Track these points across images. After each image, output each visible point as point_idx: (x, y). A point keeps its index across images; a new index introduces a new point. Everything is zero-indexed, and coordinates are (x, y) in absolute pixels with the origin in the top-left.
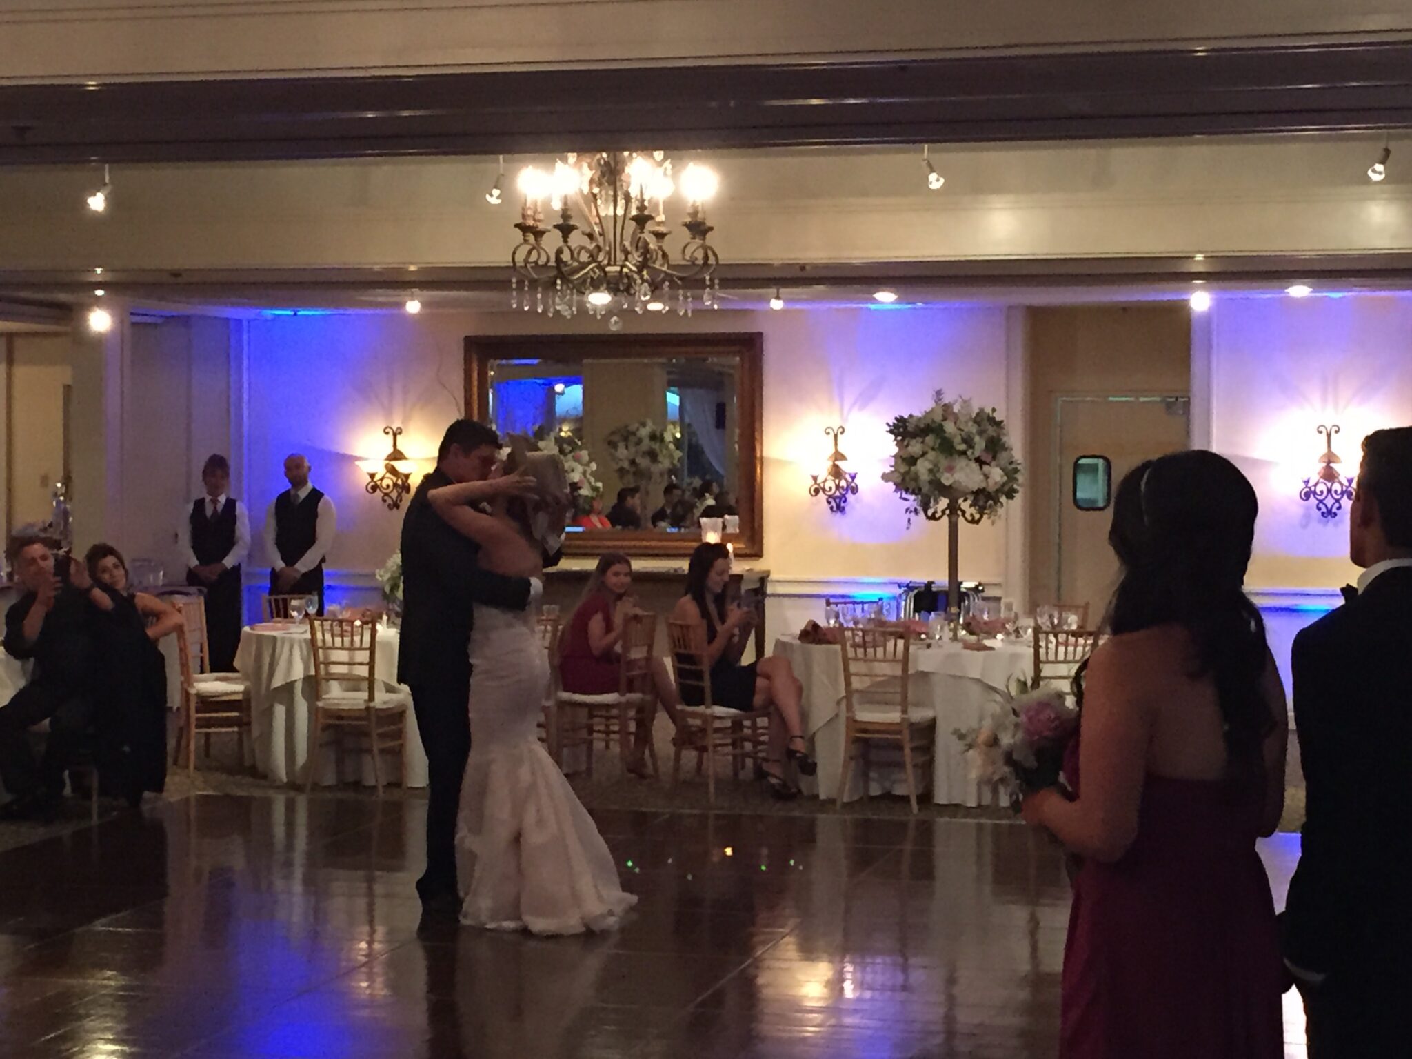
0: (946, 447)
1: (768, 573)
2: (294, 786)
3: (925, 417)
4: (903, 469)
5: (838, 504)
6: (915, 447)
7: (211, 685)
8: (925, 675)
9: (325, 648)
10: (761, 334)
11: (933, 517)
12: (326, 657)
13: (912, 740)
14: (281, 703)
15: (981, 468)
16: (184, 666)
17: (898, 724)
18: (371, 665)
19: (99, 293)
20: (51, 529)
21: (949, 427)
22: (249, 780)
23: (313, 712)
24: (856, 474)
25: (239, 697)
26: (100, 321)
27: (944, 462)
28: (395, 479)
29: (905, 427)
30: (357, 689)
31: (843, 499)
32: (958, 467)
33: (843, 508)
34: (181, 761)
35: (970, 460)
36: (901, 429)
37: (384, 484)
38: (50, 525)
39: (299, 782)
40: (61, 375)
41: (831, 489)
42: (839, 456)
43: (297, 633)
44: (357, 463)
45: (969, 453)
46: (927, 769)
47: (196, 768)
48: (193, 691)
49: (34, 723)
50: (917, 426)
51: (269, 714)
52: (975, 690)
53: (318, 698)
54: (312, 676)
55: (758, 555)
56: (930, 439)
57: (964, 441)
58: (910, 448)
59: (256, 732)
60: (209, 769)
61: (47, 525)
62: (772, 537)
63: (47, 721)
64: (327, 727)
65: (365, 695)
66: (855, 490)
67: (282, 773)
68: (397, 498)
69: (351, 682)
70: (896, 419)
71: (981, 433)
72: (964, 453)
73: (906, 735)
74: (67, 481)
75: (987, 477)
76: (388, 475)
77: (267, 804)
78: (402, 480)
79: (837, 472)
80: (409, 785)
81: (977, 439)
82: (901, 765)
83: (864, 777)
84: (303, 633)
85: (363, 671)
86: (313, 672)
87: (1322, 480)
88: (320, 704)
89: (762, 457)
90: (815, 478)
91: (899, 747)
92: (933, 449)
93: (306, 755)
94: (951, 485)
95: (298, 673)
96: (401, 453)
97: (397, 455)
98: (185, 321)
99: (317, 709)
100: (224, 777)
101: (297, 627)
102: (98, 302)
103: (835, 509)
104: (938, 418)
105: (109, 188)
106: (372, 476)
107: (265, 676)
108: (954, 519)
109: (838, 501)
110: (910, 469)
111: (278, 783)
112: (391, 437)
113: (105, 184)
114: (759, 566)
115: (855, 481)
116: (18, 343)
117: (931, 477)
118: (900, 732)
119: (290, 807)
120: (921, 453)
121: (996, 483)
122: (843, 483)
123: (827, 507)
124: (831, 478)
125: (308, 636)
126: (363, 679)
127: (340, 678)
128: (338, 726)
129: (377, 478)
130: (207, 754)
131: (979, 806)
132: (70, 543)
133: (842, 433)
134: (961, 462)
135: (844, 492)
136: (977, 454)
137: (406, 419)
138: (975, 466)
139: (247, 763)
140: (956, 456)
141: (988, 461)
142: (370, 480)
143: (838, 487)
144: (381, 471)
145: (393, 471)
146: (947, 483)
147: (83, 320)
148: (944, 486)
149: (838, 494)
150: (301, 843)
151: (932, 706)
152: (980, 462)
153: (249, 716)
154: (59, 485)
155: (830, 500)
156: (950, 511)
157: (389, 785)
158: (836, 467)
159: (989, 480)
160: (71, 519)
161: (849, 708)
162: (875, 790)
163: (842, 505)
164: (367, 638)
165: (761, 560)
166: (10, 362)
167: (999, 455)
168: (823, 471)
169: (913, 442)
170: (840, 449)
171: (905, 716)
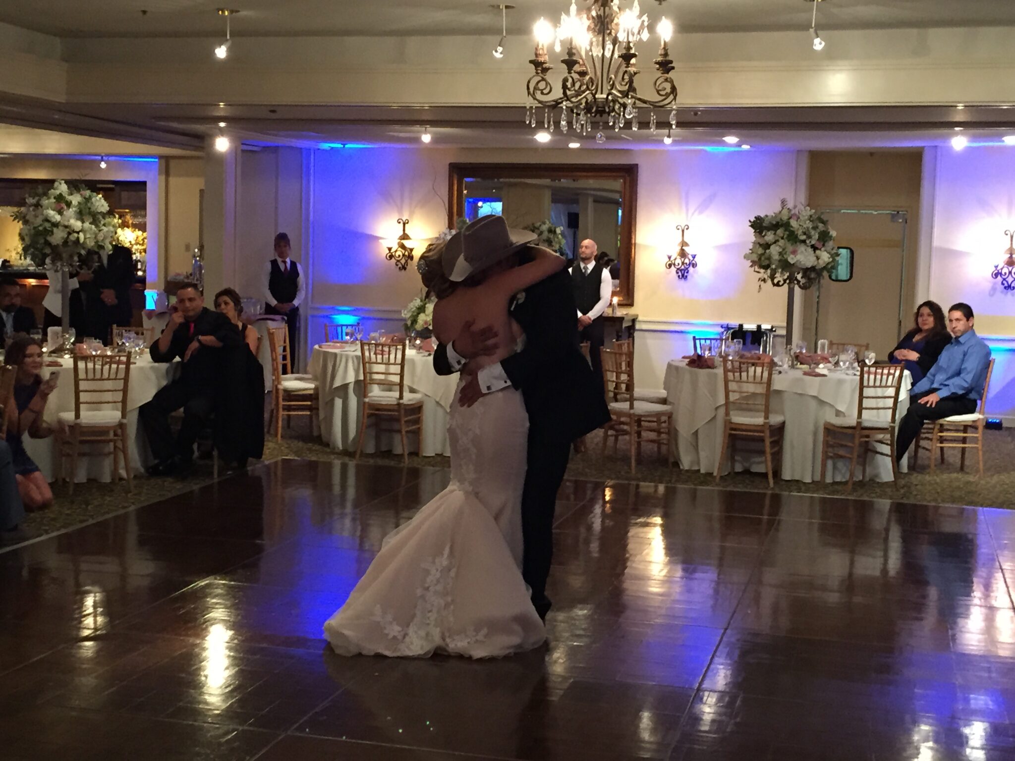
0: (792, 237)
1: (637, 316)
2: (347, 453)
3: (776, 216)
4: (760, 251)
5: (683, 274)
6: (770, 237)
7: (291, 383)
8: (779, 392)
9: (370, 363)
10: (637, 165)
11: (778, 285)
12: (370, 368)
13: (771, 436)
14: (340, 397)
15: (815, 252)
16: (275, 370)
17: (762, 425)
18: (402, 375)
19: (222, 124)
20: (191, 277)
21: (793, 223)
22: (316, 447)
23: (361, 405)
24: (695, 255)
25: (311, 392)
26: (222, 144)
27: (790, 248)
28: (403, 251)
29: (761, 223)
30: (390, 390)
31: (686, 271)
32: (799, 251)
33: (686, 277)
34: (272, 431)
35: (808, 246)
36: (758, 225)
37: (397, 255)
38: (191, 275)
39: (351, 450)
40: (198, 183)
41: (679, 264)
42: (684, 244)
43: (350, 351)
44: (381, 241)
45: (808, 242)
46: (777, 457)
47: (282, 437)
48: (280, 387)
49: (175, 410)
50: (770, 223)
51: (331, 404)
52: (813, 404)
53: (365, 396)
54: (361, 380)
55: (631, 304)
56: (780, 232)
57: (805, 234)
58: (766, 238)
59: (322, 415)
60: (291, 437)
61: (189, 274)
62: (639, 295)
63: (182, 410)
64: (370, 416)
65: (397, 394)
66: (694, 265)
67: (339, 444)
68: (405, 263)
69: (387, 386)
70: (755, 217)
71: (815, 228)
72: (804, 242)
73: (768, 433)
74: (201, 248)
75: (818, 258)
76: (400, 249)
77: (329, 466)
78: (408, 253)
79: (683, 254)
80: (424, 455)
81: (813, 232)
82: (762, 452)
83: (733, 460)
84: (354, 351)
85: (396, 379)
86: (362, 378)
87: (1006, 266)
88: (367, 400)
89: (635, 244)
90: (670, 258)
91: (762, 440)
92: (782, 238)
93: (355, 433)
94: (794, 264)
95: (351, 378)
96: (408, 236)
97: (405, 237)
98: (275, 149)
99: (365, 403)
100: (300, 444)
101: (350, 346)
102: (222, 132)
103: (681, 277)
104: (785, 218)
105: (229, 43)
106: (390, 249)
107: (329, 379)
108: (792, 286)
109: (683, 272)
110: (765, 252)
111: (336, 450)
112: (402, 225)
113: (227, 40)
114: (631, 311)
115: (695, 259)
116: (173, 163)
117: (780, 257)
118: (762, 432)
119: (344, 467)
120: (774, 241)
121: (824, 262)
122: (687, 261)
123: (676, 276)
124: (679, 257)
125: (359, 353)
126: (394, 384)
127: (380, 383)
128: (376, 415)
129: (393, 250)
130: (289, 427)
131: (813, 482)
132: (203, 287)
133: (687, 229)
134: (802, 248)
135: (687, 267)
136: (813, 242)
137: (412, 213)
138: (810, 250)
139: (315, 434)
140: (798, 244)
141: (819, 248)
142: (388, 252)
143: (683, 263)
144: (395, 247)
145: (403, 247)
146: (792, 262)
147: (212, 145)
148: (790, 263)
149: (683, 267)
150: (351, 493)
151: (783, 413)
152: (815, 248)
153: (318, 404)
154: (196, 250)
155: (678, 271)
156: (790, 281)
157: (411, 454)
158: (682, 250)
159: (819, 260)
160: (203, 271)
161: (727, 414)
162: (739, 468)
163: (686, 274)
164: (399, 356)
165: (632, 308)
166: (167, 174)
167: (826, 244)
168: (675, 252)
169: (769, 233)
170: (685, 240)
171: (767, 421)
